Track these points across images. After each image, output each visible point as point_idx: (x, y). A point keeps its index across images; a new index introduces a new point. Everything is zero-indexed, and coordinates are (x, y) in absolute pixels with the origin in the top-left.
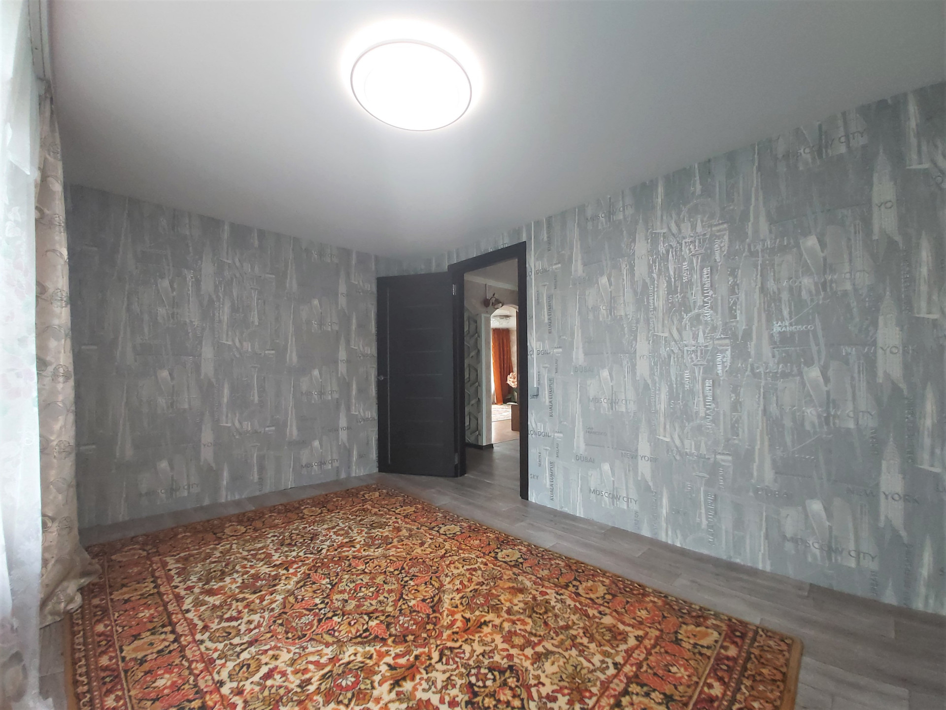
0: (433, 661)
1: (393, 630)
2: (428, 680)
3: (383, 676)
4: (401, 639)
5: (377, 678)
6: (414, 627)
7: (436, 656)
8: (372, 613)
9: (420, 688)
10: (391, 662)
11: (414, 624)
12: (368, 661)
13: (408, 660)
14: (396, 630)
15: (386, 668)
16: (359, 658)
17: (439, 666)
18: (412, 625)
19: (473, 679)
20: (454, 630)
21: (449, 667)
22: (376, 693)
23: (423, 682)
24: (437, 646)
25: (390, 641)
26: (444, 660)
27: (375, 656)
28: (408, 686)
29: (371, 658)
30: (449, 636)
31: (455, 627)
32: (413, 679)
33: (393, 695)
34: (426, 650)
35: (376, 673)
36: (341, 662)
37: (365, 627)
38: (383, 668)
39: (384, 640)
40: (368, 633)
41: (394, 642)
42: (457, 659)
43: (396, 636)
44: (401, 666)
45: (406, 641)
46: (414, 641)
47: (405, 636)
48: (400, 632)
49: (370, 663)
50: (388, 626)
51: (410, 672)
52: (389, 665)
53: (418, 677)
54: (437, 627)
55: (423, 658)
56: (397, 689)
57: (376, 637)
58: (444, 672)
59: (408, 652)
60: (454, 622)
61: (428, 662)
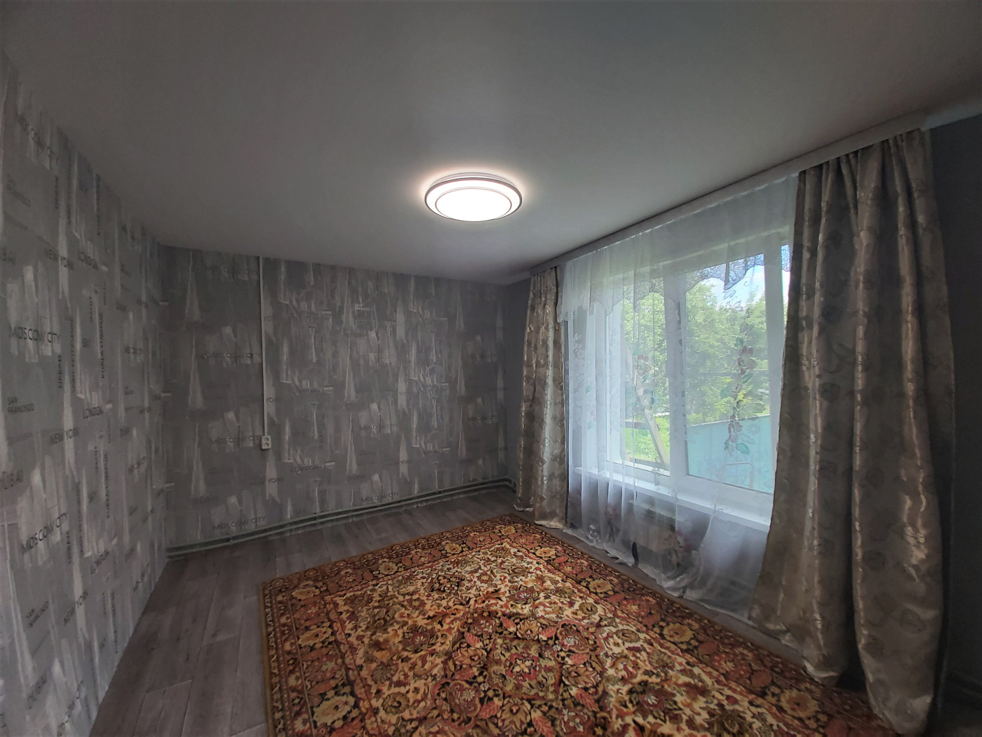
0: (474, 599)
1: (497, 621)
2: (480, 590)
3: (504, 595)
4: (492, 615)
5: (508, 594)
6: (482, 622)
7: (472, 602)
8: (515, 638)
9: (485, 588)
10: (499, 601)
11: (481, 625)
12: (514, 603)
13: (489, 601)
14: (495, 622)
15: (502, 599)
16: (519, 606)
17: (471, 596)
18: (483, 624)
19: (456, 588)
20: (454, 616)
21: (466, 595)
22: (508, 588)
23: (482, 590)
24: (469, 607)
25: (500, 614)
26: (468, 599)
27: (510, 606)
28: (491, 589)
29: (512, 605)
30: (459, 613)
31: (452, 619)
32: (488, 592)
33: (499, 587)
34: (477, 606)
35: (508, 597)
36: (530, 605)
37: (518, 626)
38: (504, 599)
39: (504, 615)
40: (516, 621)
41: (497, 613)
42: (460, 598)
43: (496, 617)
44: (493, 598)
45: (489, 612)
46: (483, 611)
47: (489, 615)
48: (492, 619)
49: (512, 602)
50: (501, 625)
51: (488, 596)
52: (502, 600)
53: (485, 592)
54: (465, 620)
55: (480, 601)
56: (497, 589)
57: (509, 618)
58: (470, 593)
59: (488, 606)
60: (452, 622)
61: (478, 598)
